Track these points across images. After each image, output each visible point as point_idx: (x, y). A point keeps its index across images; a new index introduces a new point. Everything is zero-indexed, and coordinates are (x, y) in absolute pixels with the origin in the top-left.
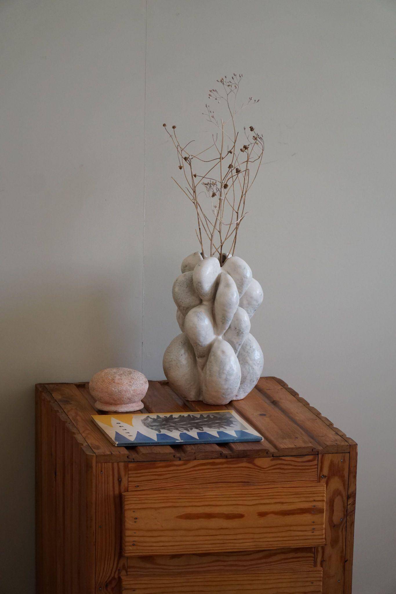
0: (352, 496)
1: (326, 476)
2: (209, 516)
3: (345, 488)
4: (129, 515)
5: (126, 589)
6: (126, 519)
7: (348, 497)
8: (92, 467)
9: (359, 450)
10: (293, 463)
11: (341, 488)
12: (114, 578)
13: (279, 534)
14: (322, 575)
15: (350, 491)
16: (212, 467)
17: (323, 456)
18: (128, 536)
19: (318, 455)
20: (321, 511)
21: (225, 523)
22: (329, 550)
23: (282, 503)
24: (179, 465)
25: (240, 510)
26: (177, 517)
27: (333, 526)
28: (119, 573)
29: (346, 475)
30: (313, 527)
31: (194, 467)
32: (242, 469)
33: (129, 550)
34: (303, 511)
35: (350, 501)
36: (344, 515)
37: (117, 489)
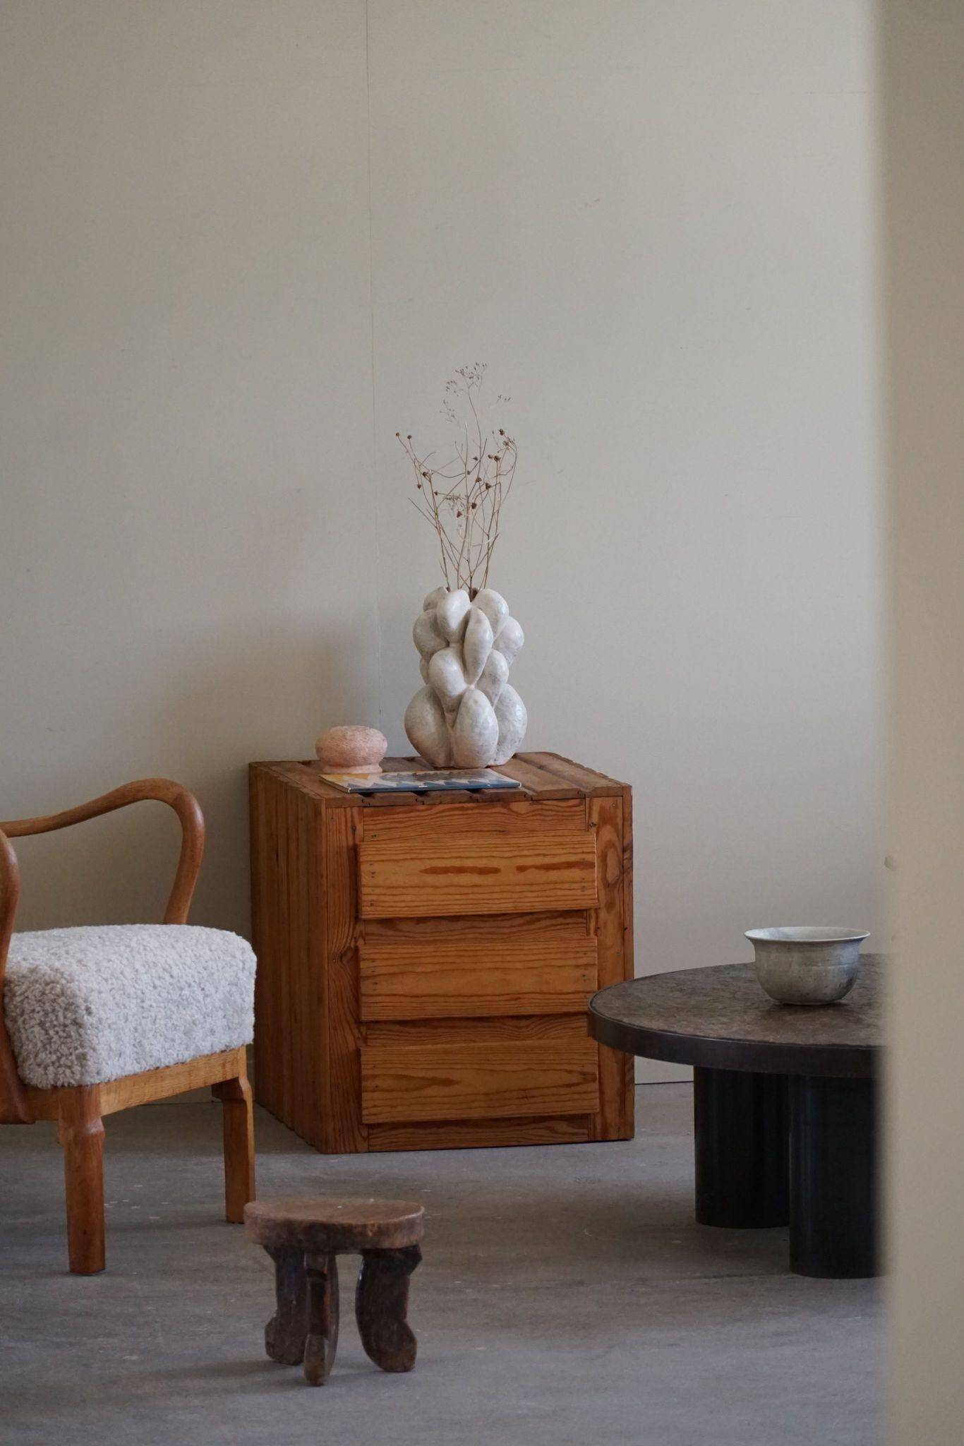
0: (627, 849)
1: (595, 825)
2: (460, 870)
3: (619, 839)
4: (365, 868)
5: (364, 960)
6: (362, 874)
7: (624, 851)
8: (320, 814)
9: (634, 792)
10: (556, 808)
11: (615, 838)
12: (349, 948)
13: (544, 893)
14: (596, 944)
15: (626, 842)
16: (461, 813)
17: (590, 801)
18: (365, 895)
19: (585, 798)
20: (591, 865)
21: (477, 879)
22: (603, 915)
23: (545, 855)
24: (423, 811)
25: (494, 863)
26: (422, 871)
27: (607, 885)
28: (356, 942)
29: (620, 822)
30: (583, 884)
31: (440, 812)
32: (495, 815)
33: (368, 912)
34: (570, 865)
35: (626, 856)
36: (620, 872)
37: (350, 838)
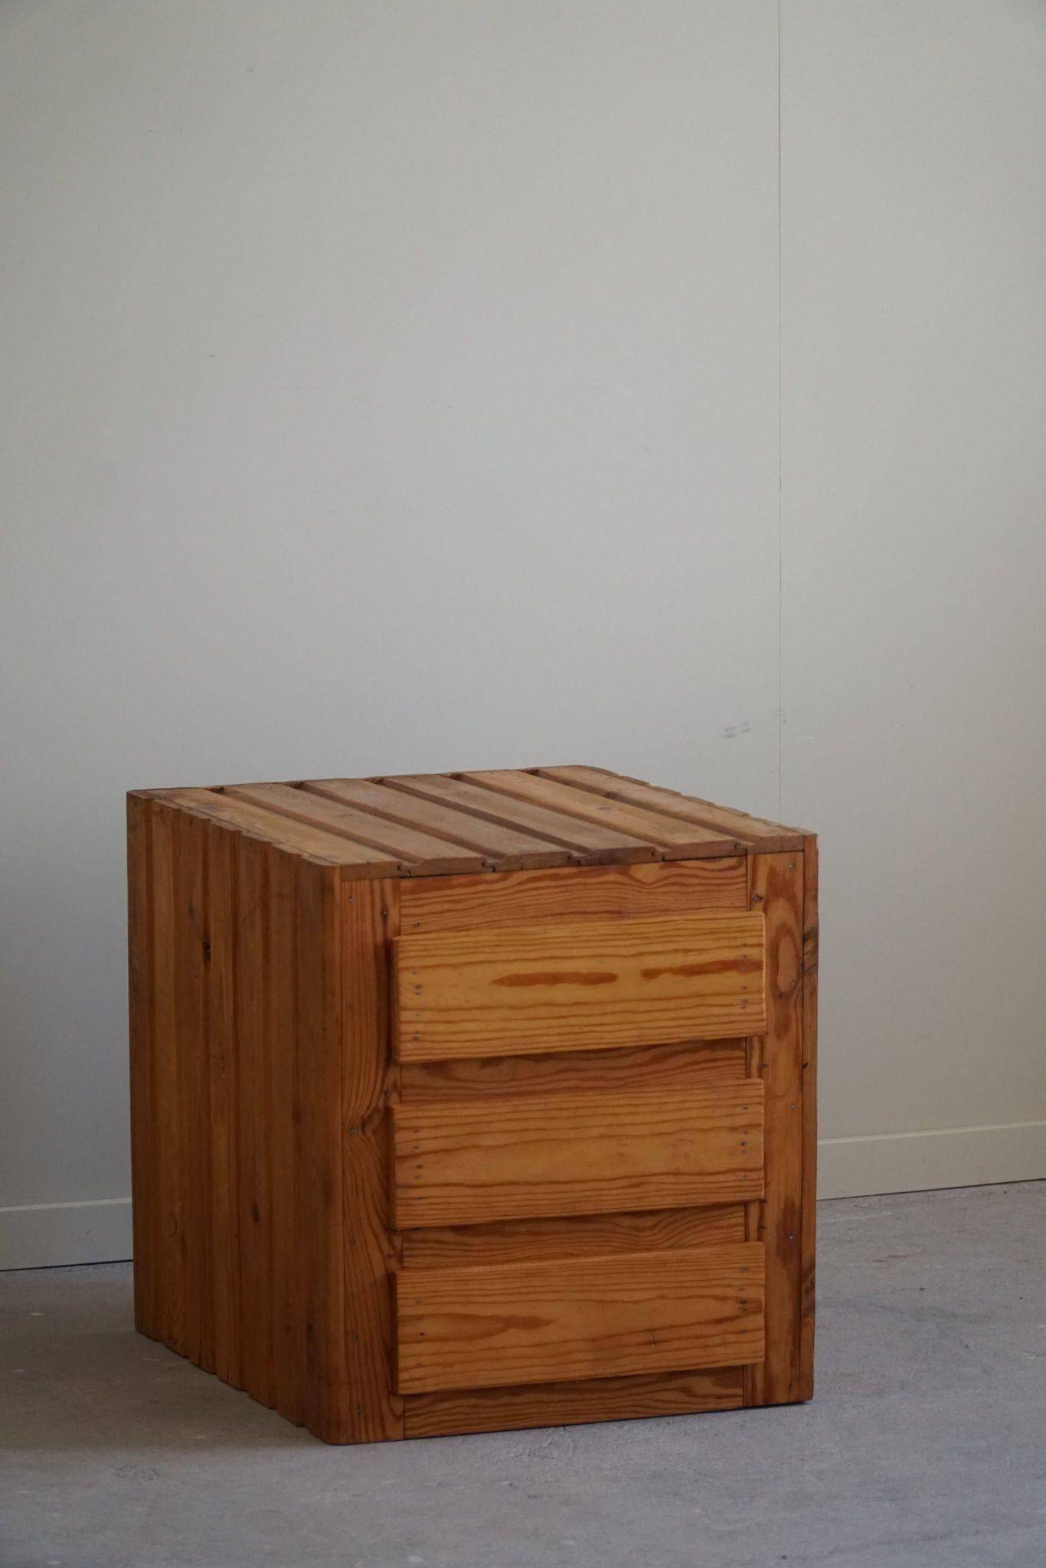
0: (810, 936)
1: (761, 898)
2: (554, 979)
3: (797, 922)
4: (406, 979)
5: (401, 1129)
6: (401, 989)
7: (804, 940)
8: (332, 890)
10: (702, 873)
11: (790, 920)
12: (377, 1109)
13: (681, 1014)
14: (763, 1093)
15: (808, 926)
17: (755, 859)
18: (403, 1022)
19: (746, 855)
20: (758, 966)
21: (582, 993)
22: (771, 1043)
23: (686, 951)
24: (494, 882)
25: (608, 966)
26: (494, 982)
27: (779, 996)
28: (387, 1099)
29: (800, 894)
30: (743, 997)
31: (521, 884)
32: (608, 886)
33: (409, 1051)
34: (725, 966)
35: (809, 947)
36: (798, 974)
37: (380, 930)
